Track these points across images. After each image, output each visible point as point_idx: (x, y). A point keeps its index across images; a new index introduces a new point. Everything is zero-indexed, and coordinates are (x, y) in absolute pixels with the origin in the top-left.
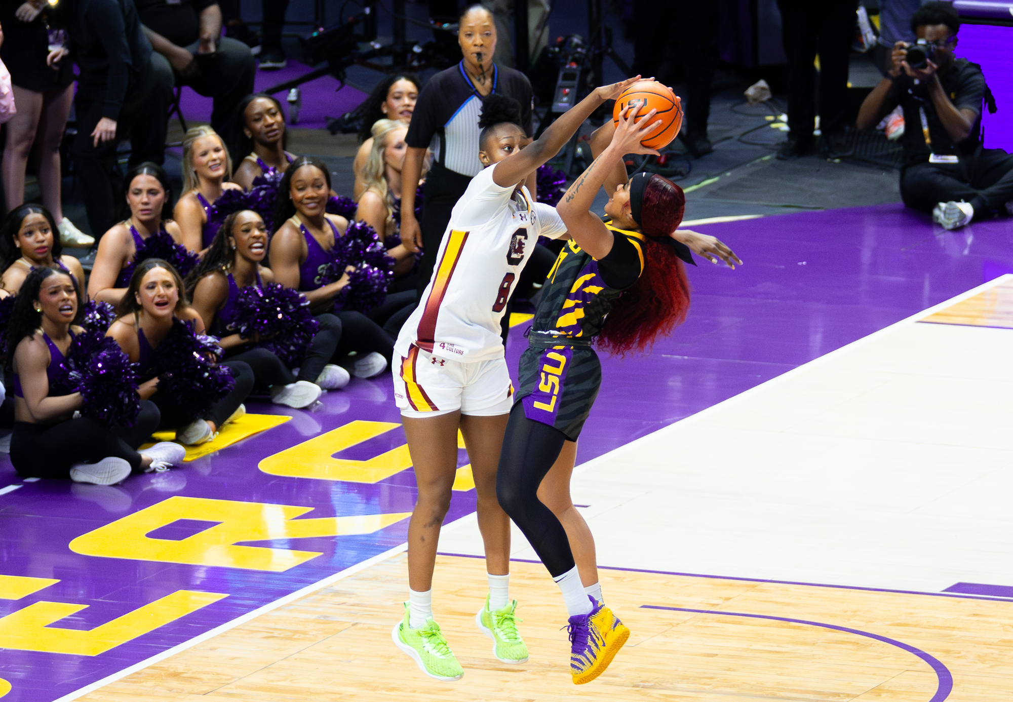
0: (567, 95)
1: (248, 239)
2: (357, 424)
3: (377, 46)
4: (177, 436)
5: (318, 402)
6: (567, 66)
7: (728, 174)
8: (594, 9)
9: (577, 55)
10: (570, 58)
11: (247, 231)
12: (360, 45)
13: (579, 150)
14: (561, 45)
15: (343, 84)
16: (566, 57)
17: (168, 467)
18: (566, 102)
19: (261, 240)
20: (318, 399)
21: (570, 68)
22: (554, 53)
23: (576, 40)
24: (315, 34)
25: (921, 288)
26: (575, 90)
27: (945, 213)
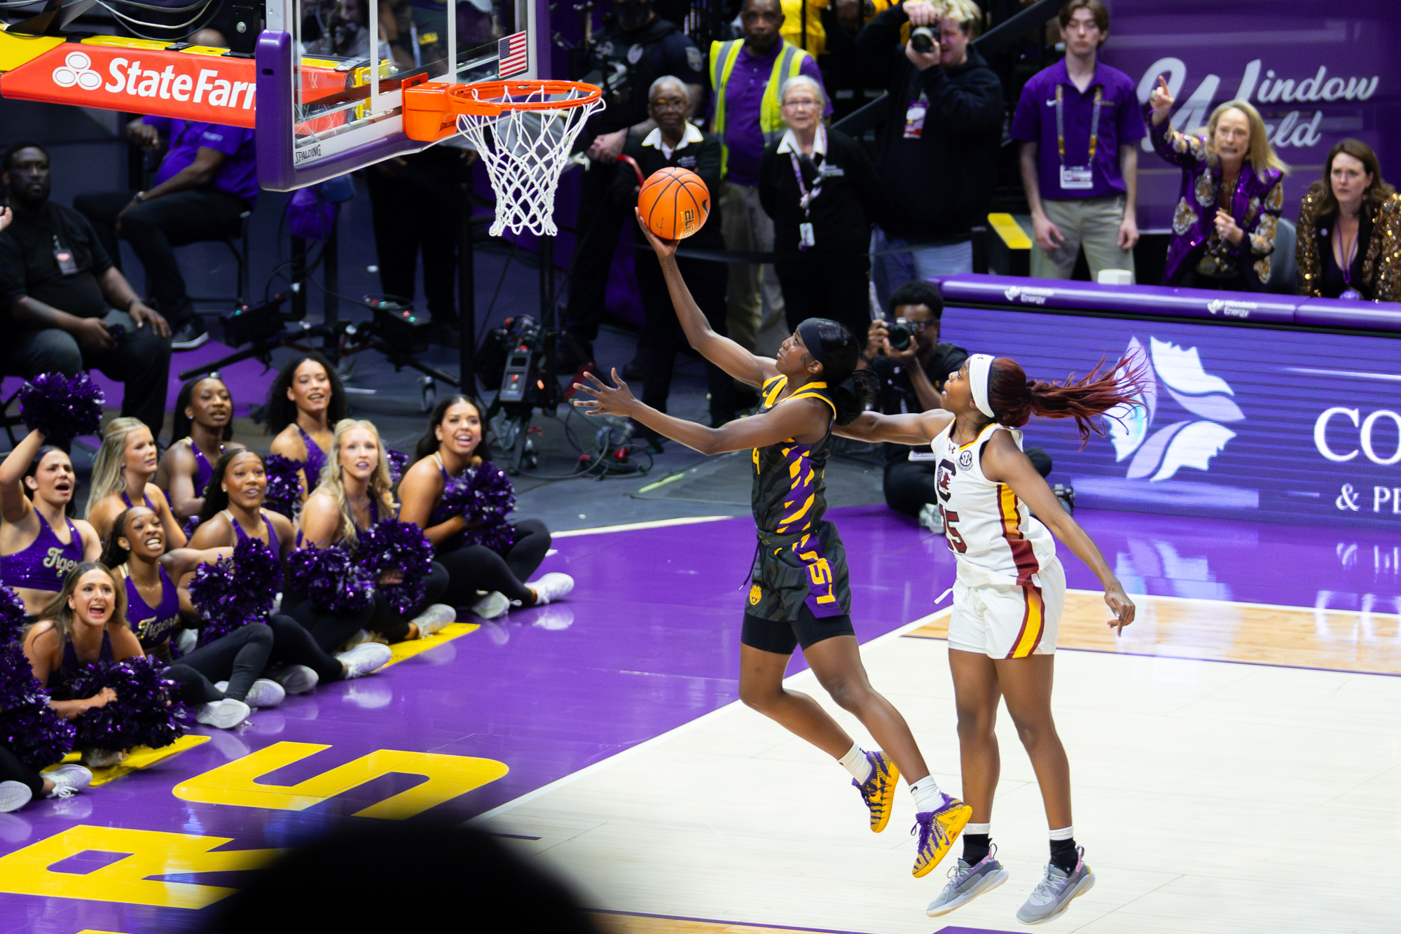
0: (516, 382)
1: (143, 536)
2: (282, 745)
3: (307, 326)
4: (83, 757)
5: (247, 722)
6: (517, 350)
7: (694, 470)
8: (547, 287)
9: (527, 338)
10: (520, 341)
11: (141, 527)
12: (287, 324)
13: (529, 443)
14: (511, 327)
15: (268, 368)
16: (516, 340)
17: (73, 792)
18: (515, 390)
19: (157, 535)
20: (246, 719)
21: (520, 353)
22: (502, 335)
23: (527, 321)
24: (238, 312)
25: (900, 598)
26: (525, 377)
27: (933, 515)
